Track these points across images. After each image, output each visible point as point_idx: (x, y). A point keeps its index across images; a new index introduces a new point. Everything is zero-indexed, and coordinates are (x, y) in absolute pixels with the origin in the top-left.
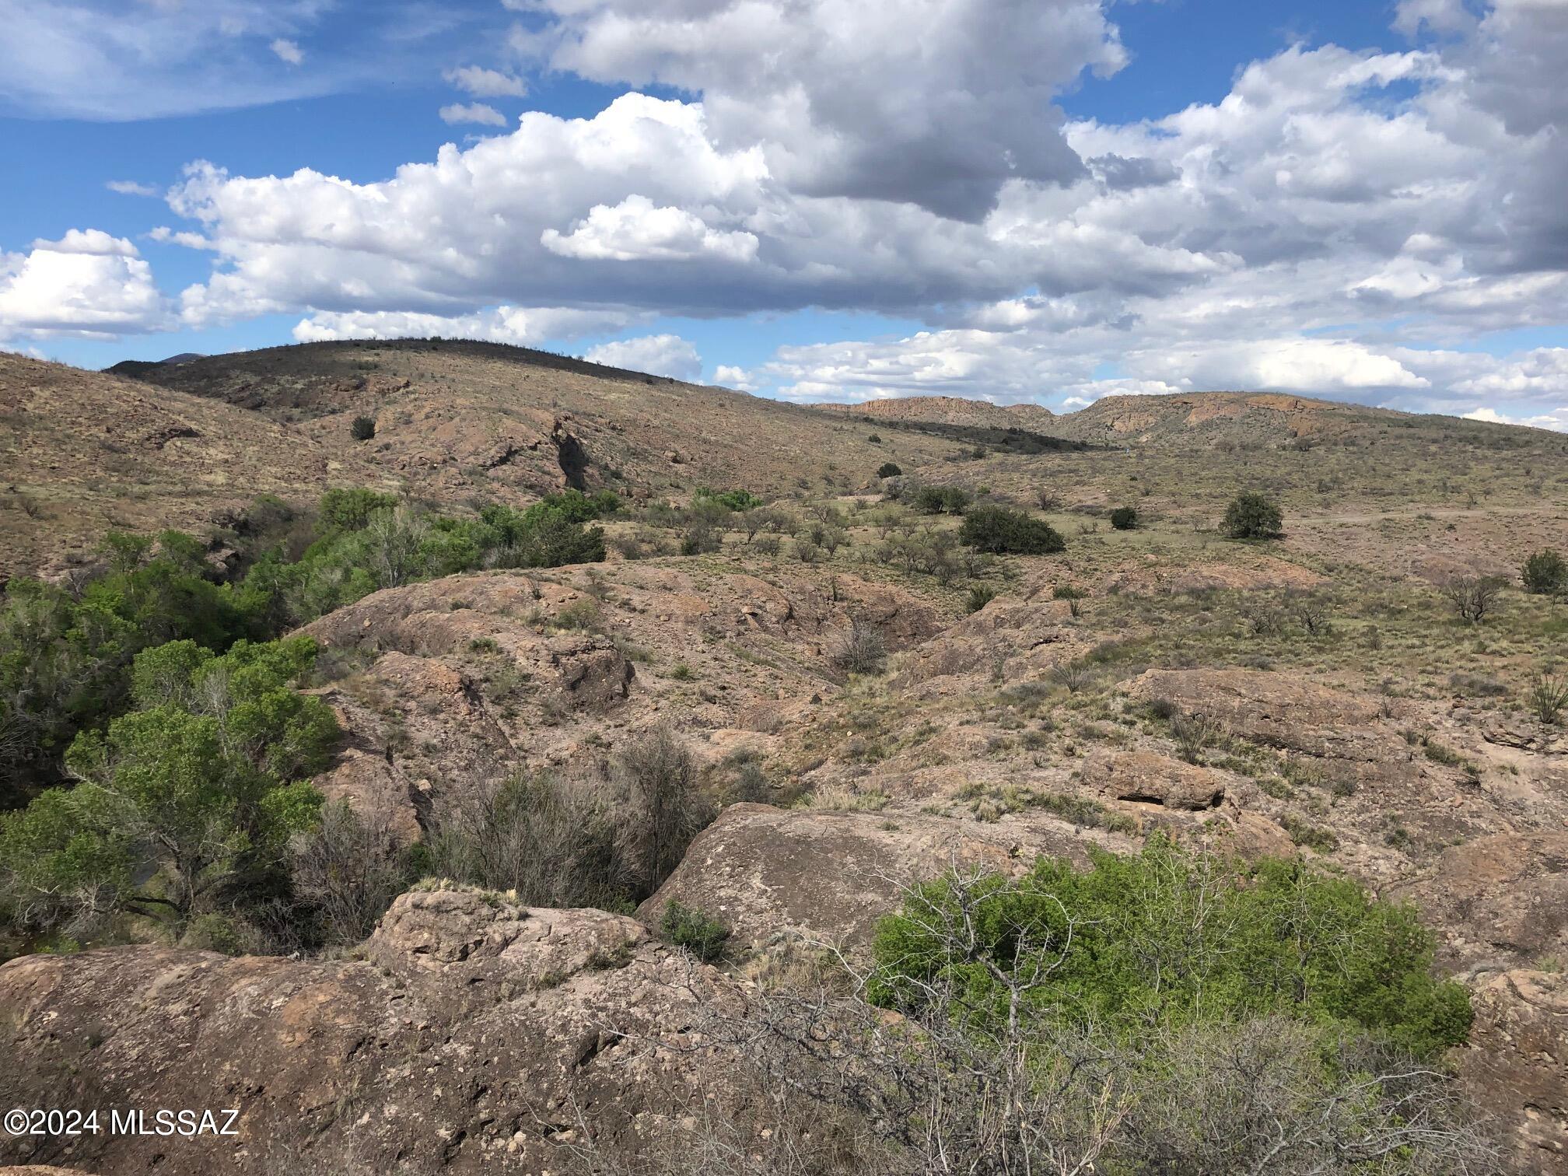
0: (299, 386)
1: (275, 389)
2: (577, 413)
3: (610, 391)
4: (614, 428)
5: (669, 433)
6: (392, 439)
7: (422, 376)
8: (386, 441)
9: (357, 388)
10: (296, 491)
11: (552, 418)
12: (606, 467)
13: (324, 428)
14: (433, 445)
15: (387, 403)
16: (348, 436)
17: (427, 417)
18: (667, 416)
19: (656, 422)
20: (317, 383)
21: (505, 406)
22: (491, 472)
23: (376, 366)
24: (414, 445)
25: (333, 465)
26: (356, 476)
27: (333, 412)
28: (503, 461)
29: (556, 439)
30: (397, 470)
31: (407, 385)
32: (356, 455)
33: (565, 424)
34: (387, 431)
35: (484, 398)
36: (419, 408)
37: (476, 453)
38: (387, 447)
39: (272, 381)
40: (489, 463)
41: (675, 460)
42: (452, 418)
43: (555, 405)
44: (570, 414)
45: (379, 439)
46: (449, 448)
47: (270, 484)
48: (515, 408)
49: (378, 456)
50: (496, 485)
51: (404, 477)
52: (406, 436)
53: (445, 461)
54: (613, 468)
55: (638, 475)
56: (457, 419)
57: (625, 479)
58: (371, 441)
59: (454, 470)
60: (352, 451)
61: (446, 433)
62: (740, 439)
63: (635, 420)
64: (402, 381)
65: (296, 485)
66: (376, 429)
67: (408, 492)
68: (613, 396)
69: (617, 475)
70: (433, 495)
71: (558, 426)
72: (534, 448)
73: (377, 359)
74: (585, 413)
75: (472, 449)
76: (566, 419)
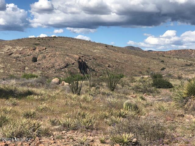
0: (21, 49)
1: (15, 50)
2: (85, 55)
3: (94, 49)
4: (94, 59)
5: (108, 60)
6: (40, 62)
7: (49, 46)
8: (39, 62)
9: (34, 50)
10: (18, 74)
11: (78, 57)
12: (91, 68)
13: (26, 59)
14: (50, 63)
15: (41, 53)
16: (31, 61)
17: (49, 57)
18: (108, 55)
19: (105, 57)
20: (25, 49)
21: (68, 54)
22: (62, 70)
23: (39, 44)
24: (45, 63)
25: (27, 68)
26: (31, 70)
27: (28, 55)
28: (66, 67)
29: (79, 62)
30: (41, 69)
31: (46, 49)
32: (32, 66)
33: (81, 58)
34: (40, 60)
35: (63, 52)
36: (47, 55)
37: (59, 65)
38: (39, 64)
39: (14, 48)
40: (62, 67)
41: (108, 67)
42: (55, 57)
43: (80, 53)
44: (83, 55)
45: (38, 62)
46: (53, 64)
47: (12, 72)
48: (70, 54)
49: (37, 66)
50: (63, 73)
51: (42, 71)
52: (44, 61)
53: (52, 67)
54: (93, 69)
55: (99, 70)
56: (56, 57)
57: (96, 71)
58: (36, 63)
59: (54, 69)
60: (32, 65)
61: (53, 61)
62: (126, 61)
63: (100, 57)
64: (44, 48)
65: (18, 73)
66: (38, 59)
67: (42, 74)
68: (95, 51)
69: (94, 70)
70: (48, 75)
71: (80, 58)
72: (73, 64)
73: (39, 42)
74: (87, 55)
75: (58, 64)
76: (82, 57)
